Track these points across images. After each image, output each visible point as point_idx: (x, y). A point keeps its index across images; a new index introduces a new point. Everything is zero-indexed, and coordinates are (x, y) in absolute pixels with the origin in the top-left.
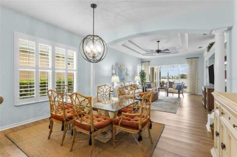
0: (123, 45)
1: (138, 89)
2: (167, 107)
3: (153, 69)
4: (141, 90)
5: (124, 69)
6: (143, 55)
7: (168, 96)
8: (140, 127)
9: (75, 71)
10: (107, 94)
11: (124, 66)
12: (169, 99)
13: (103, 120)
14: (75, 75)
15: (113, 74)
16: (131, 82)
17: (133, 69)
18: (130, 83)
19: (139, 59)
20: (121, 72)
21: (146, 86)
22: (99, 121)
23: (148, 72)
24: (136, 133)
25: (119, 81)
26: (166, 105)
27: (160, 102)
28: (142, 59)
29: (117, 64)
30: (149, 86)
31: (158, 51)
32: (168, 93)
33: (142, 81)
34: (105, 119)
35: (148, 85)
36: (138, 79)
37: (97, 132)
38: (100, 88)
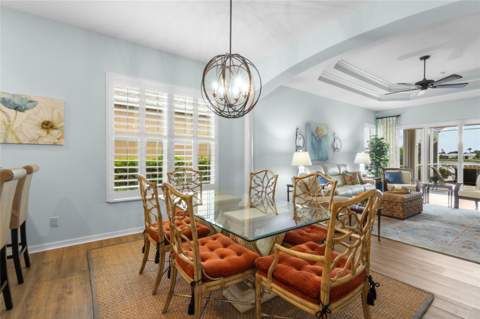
0: (321, 79)
1: (362, 183)
2: (450, 239)
3: (410, 135)
4: (371, 187)
5: (326, 136)
6: (379, 99)
7: (457, 207)
8: (324, 297)
9: (212, 140)
10: (269, 190)
11: (328, 129)
12: (460, 217)
13: (235, 257)
14: (213, 148)
15: (298, 148)
16: (345, 166)
17: (350, 134)
18: (343, 170)
19: (369, 111)
20: (319, 141)
21: (387, 177)
22: (222, 256)
23: (396, 143)
24: (313, 312)
25: (310, 164)
26: (447, 232)
27: (428, 224)
28: (377, 112)
29: (308, 125)
30: (398, 178)
31: (424, 84)
32: (458, 197)
33: (377, 165)
34: (239, 254)
35: (391, 174)
36: (363, 158)
37: (208, 284)
38: (255, 177)
